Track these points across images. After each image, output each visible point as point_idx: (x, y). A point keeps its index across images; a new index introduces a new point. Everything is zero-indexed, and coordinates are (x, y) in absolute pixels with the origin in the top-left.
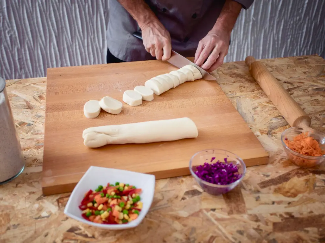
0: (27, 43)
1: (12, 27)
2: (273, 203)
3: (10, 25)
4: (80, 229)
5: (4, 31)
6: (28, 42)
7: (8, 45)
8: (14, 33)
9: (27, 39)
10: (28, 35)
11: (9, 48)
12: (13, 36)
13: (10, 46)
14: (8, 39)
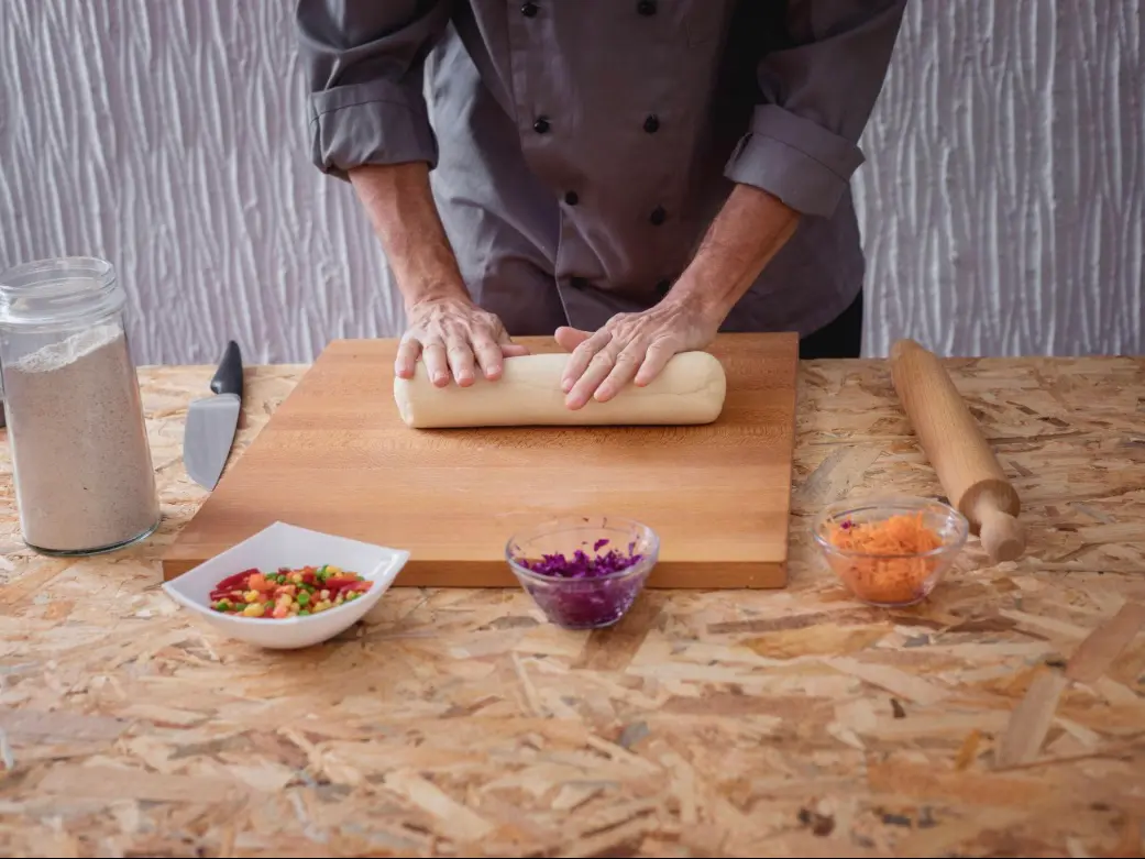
0: (375, 307)
1: (335, 251)
2: (713, 663)
3: (329, 247)
4: (202, 646)
5: (313, 265)
6: (379, 302)
7: (320, 311)
8: (341, 271)
9: (376, 293)
10: (378, 280)
11: (322, 320)
12: (337, 282)
13: (325, 315)
14: (322, 290)
